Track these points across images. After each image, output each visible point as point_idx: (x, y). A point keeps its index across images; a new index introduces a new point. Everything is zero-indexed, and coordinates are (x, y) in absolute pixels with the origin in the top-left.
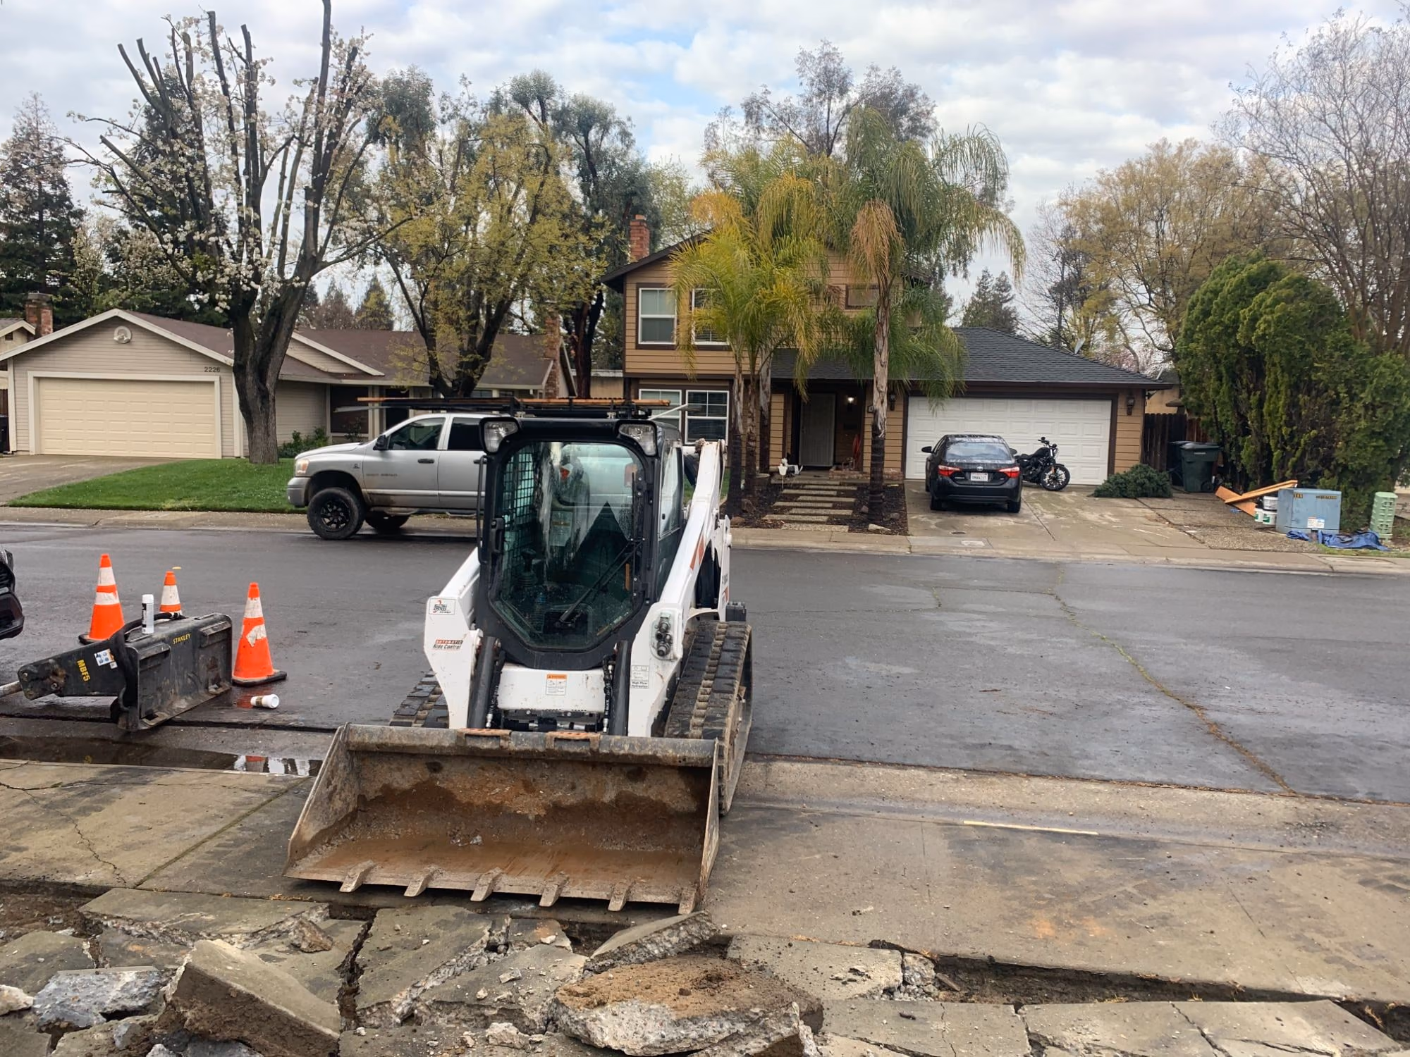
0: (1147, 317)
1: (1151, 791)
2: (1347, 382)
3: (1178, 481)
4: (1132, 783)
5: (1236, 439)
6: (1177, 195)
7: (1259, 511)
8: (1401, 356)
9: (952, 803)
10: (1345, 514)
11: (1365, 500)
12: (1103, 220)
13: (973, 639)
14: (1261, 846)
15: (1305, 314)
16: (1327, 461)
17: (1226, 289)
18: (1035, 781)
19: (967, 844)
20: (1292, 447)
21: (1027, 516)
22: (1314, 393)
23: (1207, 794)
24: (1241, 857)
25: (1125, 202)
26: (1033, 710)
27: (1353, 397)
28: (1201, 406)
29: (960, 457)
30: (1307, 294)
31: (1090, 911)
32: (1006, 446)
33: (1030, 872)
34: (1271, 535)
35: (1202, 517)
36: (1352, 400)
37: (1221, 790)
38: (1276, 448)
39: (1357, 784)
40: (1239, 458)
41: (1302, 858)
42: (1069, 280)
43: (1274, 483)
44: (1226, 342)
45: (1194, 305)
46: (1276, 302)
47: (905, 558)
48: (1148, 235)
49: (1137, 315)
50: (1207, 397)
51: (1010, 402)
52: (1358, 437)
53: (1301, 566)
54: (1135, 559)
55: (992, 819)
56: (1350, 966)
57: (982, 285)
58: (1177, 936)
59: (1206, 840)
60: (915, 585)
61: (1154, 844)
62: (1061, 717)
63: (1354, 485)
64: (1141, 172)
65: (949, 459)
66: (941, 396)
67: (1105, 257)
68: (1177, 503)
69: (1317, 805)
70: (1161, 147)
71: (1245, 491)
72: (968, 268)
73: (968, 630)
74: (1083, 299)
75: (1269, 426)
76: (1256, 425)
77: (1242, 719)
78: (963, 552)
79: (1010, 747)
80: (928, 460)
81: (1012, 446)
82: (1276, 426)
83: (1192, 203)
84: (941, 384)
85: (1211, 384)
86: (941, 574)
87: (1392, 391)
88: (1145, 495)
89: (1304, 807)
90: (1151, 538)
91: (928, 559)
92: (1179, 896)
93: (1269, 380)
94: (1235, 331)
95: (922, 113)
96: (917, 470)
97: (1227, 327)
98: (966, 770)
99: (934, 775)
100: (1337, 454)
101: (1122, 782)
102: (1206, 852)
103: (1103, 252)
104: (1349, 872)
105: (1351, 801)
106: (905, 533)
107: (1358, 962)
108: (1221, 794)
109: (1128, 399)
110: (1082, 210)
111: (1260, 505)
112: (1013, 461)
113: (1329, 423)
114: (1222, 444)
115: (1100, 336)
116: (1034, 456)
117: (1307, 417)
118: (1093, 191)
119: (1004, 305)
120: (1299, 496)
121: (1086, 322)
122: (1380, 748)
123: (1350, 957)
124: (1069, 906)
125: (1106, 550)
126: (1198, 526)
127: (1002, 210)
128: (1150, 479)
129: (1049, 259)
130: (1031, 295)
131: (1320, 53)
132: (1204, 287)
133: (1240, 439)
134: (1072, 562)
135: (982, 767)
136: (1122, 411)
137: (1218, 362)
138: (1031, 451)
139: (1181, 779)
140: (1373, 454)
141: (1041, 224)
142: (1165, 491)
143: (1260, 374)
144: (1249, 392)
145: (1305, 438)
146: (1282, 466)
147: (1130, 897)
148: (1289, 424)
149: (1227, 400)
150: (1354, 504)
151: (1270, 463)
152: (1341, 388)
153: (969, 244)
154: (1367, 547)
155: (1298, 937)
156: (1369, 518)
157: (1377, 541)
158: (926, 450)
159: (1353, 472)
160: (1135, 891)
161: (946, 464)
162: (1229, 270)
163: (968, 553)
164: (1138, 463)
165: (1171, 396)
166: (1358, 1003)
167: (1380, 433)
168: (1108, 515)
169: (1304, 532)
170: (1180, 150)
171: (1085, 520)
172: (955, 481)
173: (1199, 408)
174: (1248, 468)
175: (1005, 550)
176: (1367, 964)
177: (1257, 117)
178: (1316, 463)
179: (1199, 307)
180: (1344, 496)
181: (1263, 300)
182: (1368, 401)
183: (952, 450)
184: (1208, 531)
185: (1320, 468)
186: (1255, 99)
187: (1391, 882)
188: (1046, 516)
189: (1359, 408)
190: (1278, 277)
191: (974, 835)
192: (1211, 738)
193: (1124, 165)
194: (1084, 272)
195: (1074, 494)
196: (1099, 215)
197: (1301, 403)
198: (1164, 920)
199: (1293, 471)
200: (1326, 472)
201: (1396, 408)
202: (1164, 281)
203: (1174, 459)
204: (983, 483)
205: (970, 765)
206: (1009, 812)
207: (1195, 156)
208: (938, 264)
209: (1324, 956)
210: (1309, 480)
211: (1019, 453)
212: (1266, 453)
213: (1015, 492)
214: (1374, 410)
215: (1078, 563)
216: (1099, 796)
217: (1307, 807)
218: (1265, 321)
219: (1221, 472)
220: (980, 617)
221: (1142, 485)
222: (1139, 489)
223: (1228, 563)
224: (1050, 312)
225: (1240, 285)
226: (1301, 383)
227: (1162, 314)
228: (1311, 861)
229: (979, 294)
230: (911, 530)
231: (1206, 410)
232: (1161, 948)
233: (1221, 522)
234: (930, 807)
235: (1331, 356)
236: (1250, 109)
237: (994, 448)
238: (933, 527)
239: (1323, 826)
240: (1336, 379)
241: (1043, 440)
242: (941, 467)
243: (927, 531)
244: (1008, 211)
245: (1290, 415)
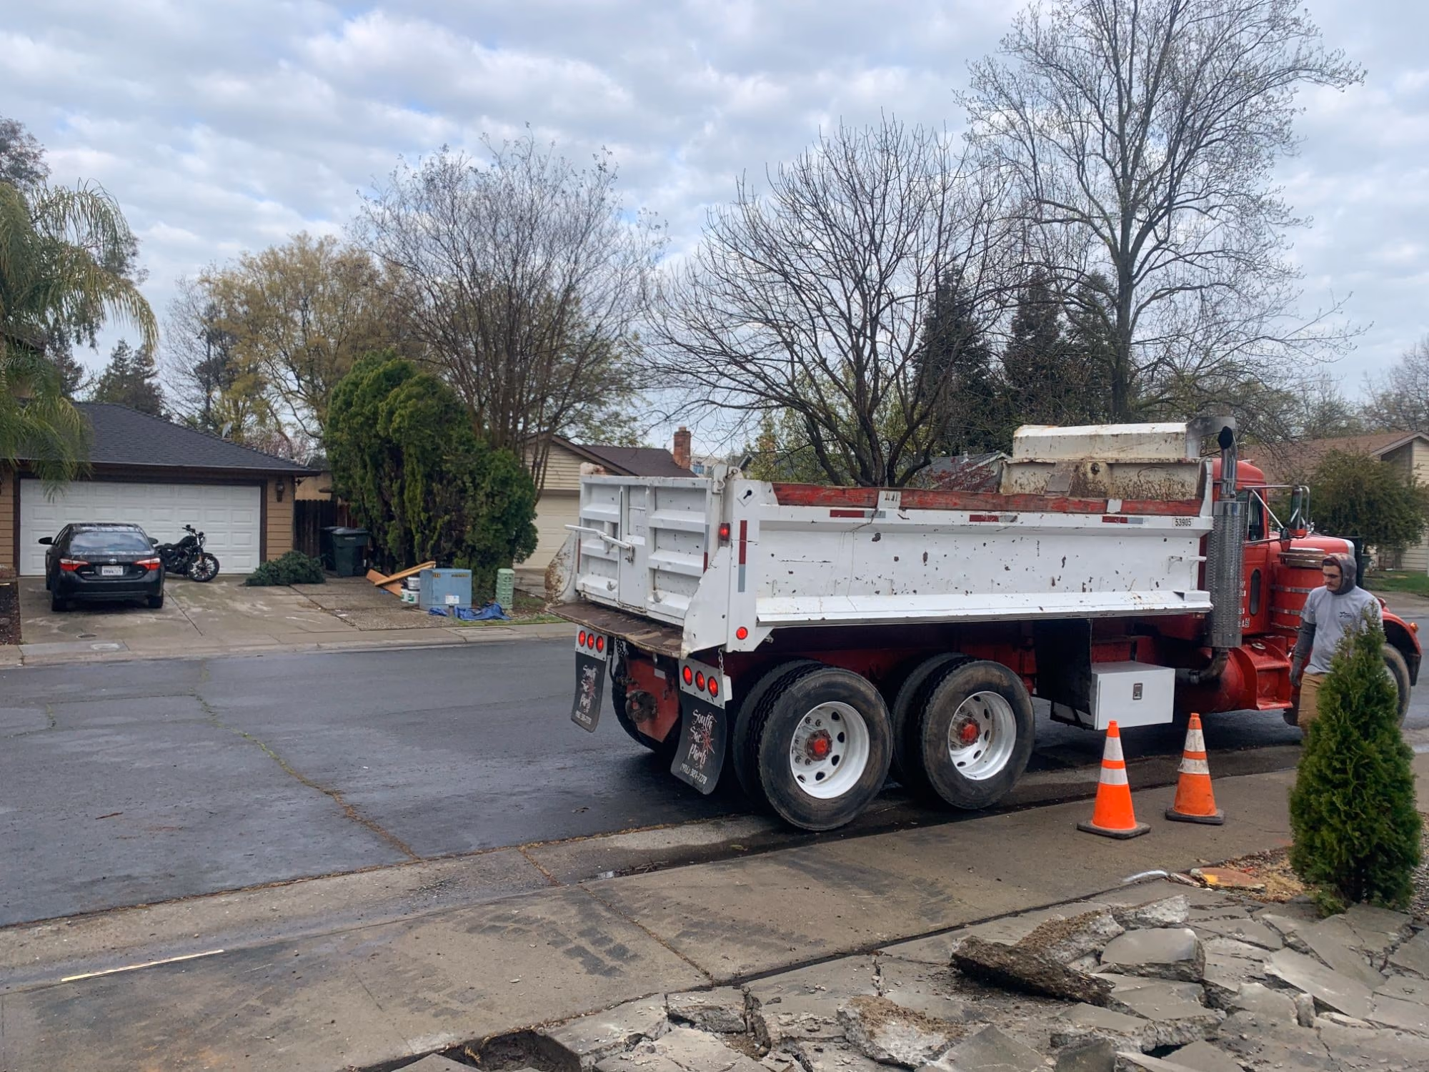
0: (298, 403)
1: (283, 890)
2: (471, 473)
3: (331, 566)
4: (266, 885)
5: (382, 524)
6: (321, 288)
7: (404, 591)
8: (511, 452)
9: (50, 960)
10: (476, 590)
11: (490, 578)
12: (247, 302)
13: (95, 758)
14: (389, 918)
15: (434, 410)
16: (459, 542)
17: (365, 382)
18: (155, 908)
19: (63, 1006)
20: (430, 531)
21: (172, 611)
22: (445, 482)
23: (339, 880)
24: (366, 935)
25: (269, 288)
26: (160, 829)
27: (476, 486)
28: (349, 492)
29: (87, 549)
30: (434, 393)
31: (206, 1041)
32: (143, 534)
33: (141, 1016)
34: (415, 613)
35: (353, 601)
36: (475, 489)
37: (353, 872)
38: (417, 532)
39: (471, 839)
40: (386, 542)
41: (421, 921)
42: (215, 360)
43: (416, 564)
44: (367, 433)
45: (336, 396)
46: (409, 398)
47: (15, 671)
48: (295, 324)
49: (288, 401)
50: (354, 484)
51: (149, 487)
52: (482, 521)
53: (440, 640)
54: (285, 647)
55: (100, 967)
56: (455, 1014)
57: (119, 355)
58: (297, 1037)
59: (337, 927)
60: (24, 704)
61: (282, 946)
62: (191, 829)
63: (482, 564)
64: (284, 260)
65: (73, 551)
66: (59, 478)
67: (252, 340)
68: (329, 588)
69: (438, 866)
70: (302, 239)
71: (393, 573)
72: (96, 336)
73: (87, 749)
74: (230, 381)
75: (410, 512)
76: (398, 511)
77: (377, 796)
78: (94, 658)
79: (129, 877)
80: (48, 553)
81: (154, 536)
82: (416, 513)
83: (335, 297)
84: (59, 464)
85: (357, 472)
86: (59, 687)
87: (505, 482)
88: (298, 582)
89: (427, 871)
90: (303, 625)
91: (45, 670)
92: (303, 994)
93: (407, 469)
94: (375, 423)
95: (27, 154)
96: (34, 564)
97: (368, 418)
98: (69, 917)
99: (27, 932)
100: (466, 537)
101: (254, 887)
102: (333, 939)
103: (249, 335)
104: (459, 924)
105: (466, 855)
106: (18, 642)
107: (461, 1007)
108: (353, 876)
109: (278, 484)
110: (226, 289)
111: (405, 586)
112: (152, 552)
113: (459, 510)
114: (370, 529)
115: (250, 419)
116: (178, 545)
117: (441, 503)
118: (237, 272)
119: (147, 381)
120: (437, 575)
121: (236, 404)
122: (492, 800)
123: (455, 1005)
124: (183, 1043)
125: (258, 641)
126: (348, 610)
127: (134, 278)
128: (302, 565)
129: (193, 338)
130: (174, 373)
131: (432, 180)
132: (346, 378)
133: (386, 524)
134: (219, 658)
135: (92, 907)
136: (272, 497)
137: (361, 450)
138: (175, 540)
139: (316, 869)
140: (494, 536)
141: (182, 298)
142: (318, 578)
143: (399, 463)
144: (391, 480)
145: (440, 523)
146: (423, 550)
147: (253, 1010)
148: (426, 510)
149: (372, 487)
150: (482, 581)
151: (412, 546)
152: (467, 478)
153: (96, 311)
154: (494, 618)
155: (412, 1000)
156: (495, 591)
157: (501, 612)
158: (45, 541)
159: (480, 552)
160: (258, 1003)
161: (70, 557)
162: (367, 364)
163: (99, 658)
164: (290, 549)
165: (325, 482)
166: (458, 1047)
167: (499, 518)
168: (260, 605)
169: (442, 608)
170: (321, 244)
171: (236, 611)
172: (82, 576)
173: (348, 495)
174: (394, 551)
175: (144, 650)
176: (468, 1007)
177: (382, 226)
178: (450, 545)
179: (341, 397)
180: (474, 573)
181: (398, 396)
182: (489, 490)
183: (78, 541)
184: (358, 613)
185: (454, 550)
186: (380, 210)
187: (492, 923)
188: (194, 610)
189: (481, 496)
190: (410, 375)
191: (72, 993)
192: (346, 821)
193: (267, 250)
194: (231, 353)
195: (225, 584)
196: (243, 297)
197: (435, 491)
198: (286, 1025)
199: (432, 553)
200: (459, 553)
201: (509, 496)
202: (312, 369)
203: (327, 544)
204: (117, 577)
205: (77, 909)
206: (124, 952)
207: (335, 253)
208: (56, 327)
209: (433, 1011)
210: (445, 561)
211: (162, 542)
212: (408, 536)
213: (157, 584)
214: (493, 498)
215: (226, 657)
216: (229, 908)
217: (428, 870)
218: (401, 415)
219: (371, 556)
220: (101, 731)
221: (295, 572)
222: (292, 575)
223: (376, 644)
224: (196, 392)
225: (378, 378)
226: (434, 474)
227: (312, 401)
228: (428, 922)
229: (115, 366)
230: (24, 636)
231: (354, 497)
232: (282, 1055)
233: (372, 605)
234: (19, 973)
235: (457, 449)
236: (376, 217)
237: (131, 537)
238: (55, 631)
239: (442, 885)
240: (462, 469)
241: (188, 528)
242: (63, 561)
243: (46, 636)
244: (141, 280)
245: (426, 501)
